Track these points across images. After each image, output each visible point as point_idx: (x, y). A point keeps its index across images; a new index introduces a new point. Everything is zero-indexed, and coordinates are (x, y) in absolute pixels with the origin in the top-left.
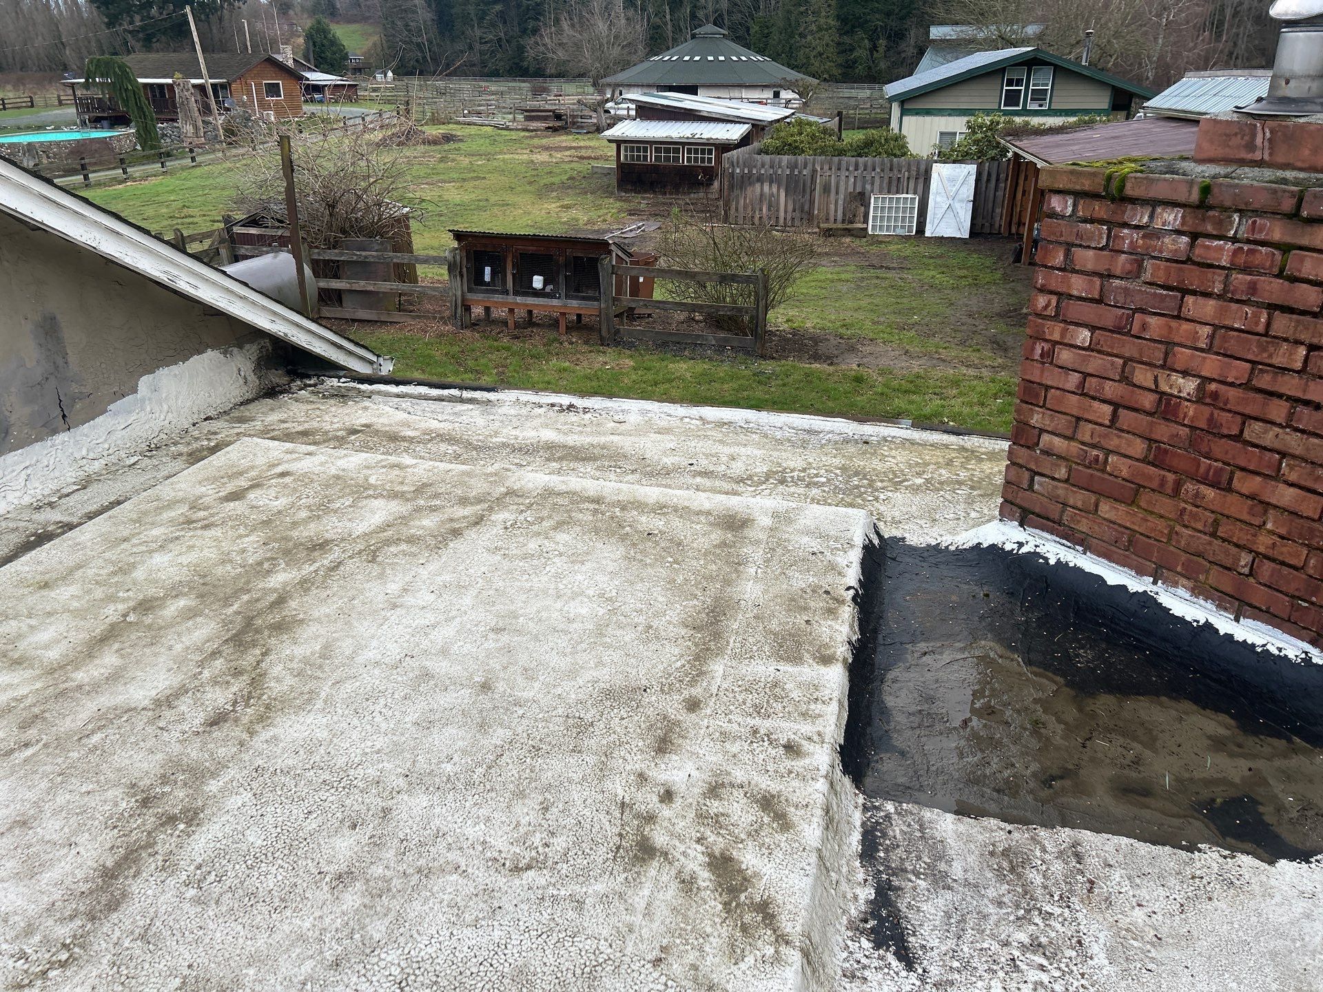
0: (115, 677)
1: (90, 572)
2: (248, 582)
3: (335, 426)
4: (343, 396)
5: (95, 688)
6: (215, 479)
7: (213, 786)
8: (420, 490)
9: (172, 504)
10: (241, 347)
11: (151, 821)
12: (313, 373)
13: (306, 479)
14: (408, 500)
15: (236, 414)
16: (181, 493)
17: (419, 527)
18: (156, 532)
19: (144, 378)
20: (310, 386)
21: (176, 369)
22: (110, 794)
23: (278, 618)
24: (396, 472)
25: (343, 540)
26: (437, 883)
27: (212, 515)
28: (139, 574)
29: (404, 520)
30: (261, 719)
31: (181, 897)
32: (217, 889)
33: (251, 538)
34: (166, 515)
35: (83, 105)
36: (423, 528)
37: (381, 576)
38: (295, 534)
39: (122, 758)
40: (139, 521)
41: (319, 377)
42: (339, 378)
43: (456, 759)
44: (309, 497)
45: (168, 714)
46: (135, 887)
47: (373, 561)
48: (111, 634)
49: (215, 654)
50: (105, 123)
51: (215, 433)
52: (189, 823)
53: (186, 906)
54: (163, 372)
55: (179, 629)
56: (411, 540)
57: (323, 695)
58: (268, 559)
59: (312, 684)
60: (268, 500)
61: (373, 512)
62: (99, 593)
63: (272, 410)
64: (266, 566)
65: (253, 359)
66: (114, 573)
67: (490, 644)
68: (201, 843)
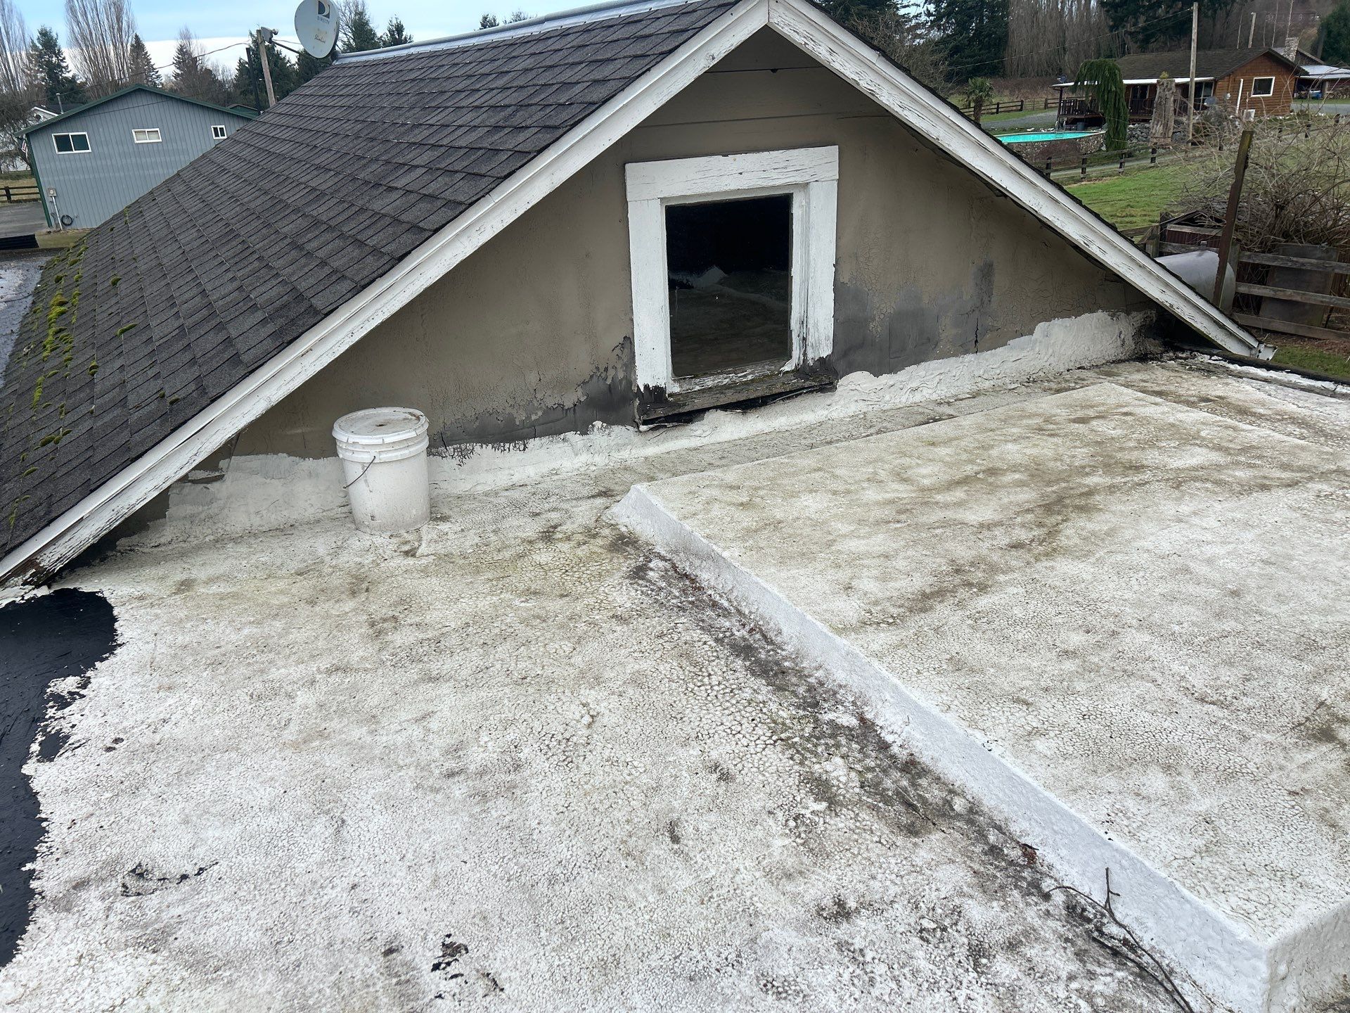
0: (960, 504)
1: (963, 444)
2: (1069, 476)
3: (1190, 393)
4: (1208, 371)
5: (946, 506)
6: (1071, 406)
7: (1001, 578)
8: (1244, 450)
9: (1030, 416)
10: (1128, 313)
11: (957, 581)
12: (1186, 347)
13: (1144, 421)
14: (1230, 454)
15: (1106, 369)
16: (1041, 410)
17: (1229, 476)
18: (1014, 430)
19: (1042, 324)
20: (1181, 358)
21: (1067, 321)
22: (938, 560)
23: (1083, 503)
24: (1230, 432)
25: (1157, 468)
26: (1134, 682)
27: (1059, 429)
28: (994, 452)
29: (1219, 467)
30: (1047, 555)
31: (963, 621)
32: (985, 626)
33: (1083, 450)
34: (1025, 422)
35: (1066, 108)
36: (1234, 477)
37: (1177, 499)
38: (1119, 455)
39: (950, 545)
40: (1005, 421)
41: (1192, 351)
42: (1212, 355)
43: (1185, 625)
44: (1141, 434)
45: (986, 533)
46: (938, 607)
47: (1177, 488)
48: (964, 481)
49: (1028, 511)
50: (1080, 125)
51: (1083, 380)
52: (980, 590)
53: (964, 627)
54: (1057, 322)
55: (1009, 490)
56: (1217, 483)
57: (1097, 555)
58: (1090, 466)
59: (1092, 548)
60: (1106, 428)
61: (1192, 456)
62: (964, 456)
63: (1138, 371)
64: (1087, 470)
65: (1136, 326)
66: (979, 448)
67: (1255, 570)
68: (984, 602)
